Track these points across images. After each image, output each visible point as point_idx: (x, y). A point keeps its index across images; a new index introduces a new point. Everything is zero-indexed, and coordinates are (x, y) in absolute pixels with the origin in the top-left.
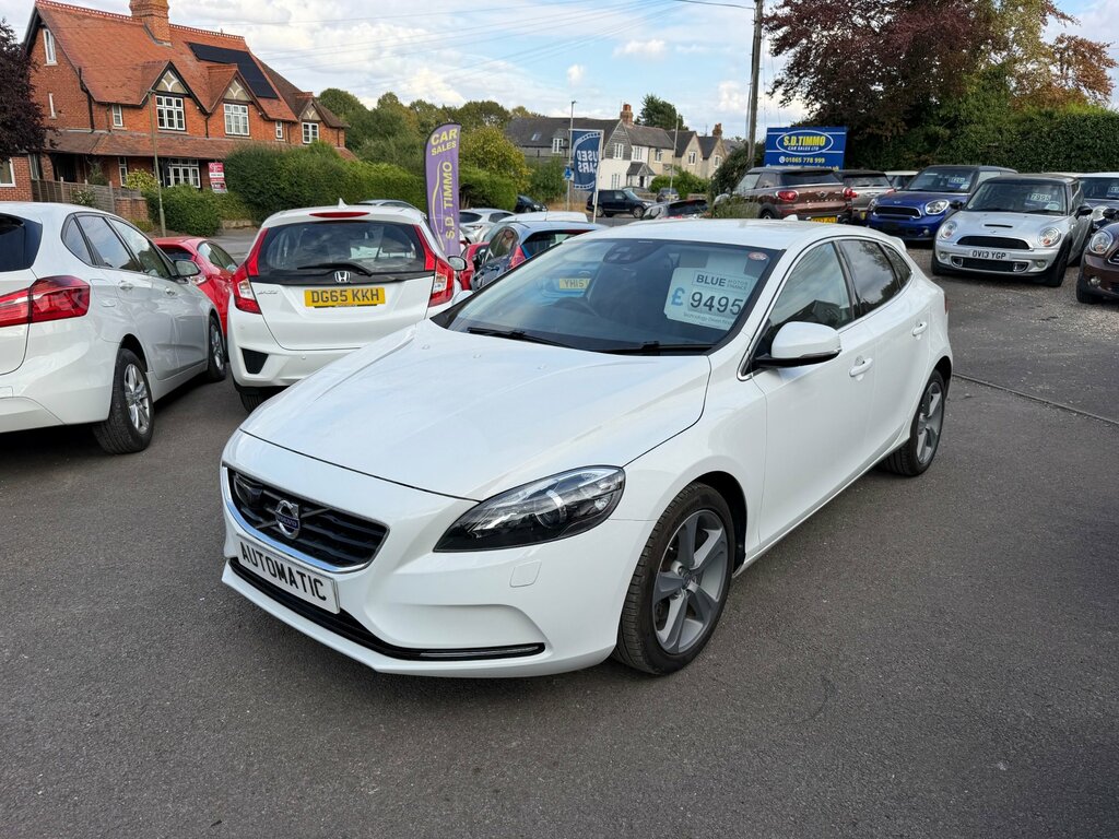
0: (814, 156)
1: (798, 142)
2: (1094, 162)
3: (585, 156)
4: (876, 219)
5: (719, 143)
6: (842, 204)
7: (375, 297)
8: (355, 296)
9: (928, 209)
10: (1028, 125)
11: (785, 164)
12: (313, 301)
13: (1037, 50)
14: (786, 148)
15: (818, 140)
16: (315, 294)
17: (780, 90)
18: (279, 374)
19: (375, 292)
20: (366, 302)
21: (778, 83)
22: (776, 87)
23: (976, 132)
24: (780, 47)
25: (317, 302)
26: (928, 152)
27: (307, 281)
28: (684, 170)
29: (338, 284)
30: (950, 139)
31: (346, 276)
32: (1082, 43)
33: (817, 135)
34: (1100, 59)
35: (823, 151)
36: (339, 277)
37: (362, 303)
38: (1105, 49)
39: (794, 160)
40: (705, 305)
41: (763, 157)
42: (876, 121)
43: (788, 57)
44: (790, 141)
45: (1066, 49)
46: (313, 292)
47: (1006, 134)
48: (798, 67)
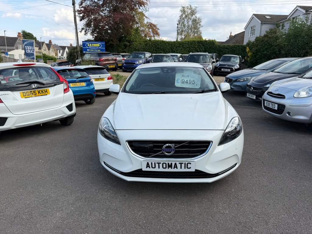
0: (97, 49)
1: (92, 45)
2: (161, 51)
3: (28, 48)
4: (125, 66)
5: (52, 46)
6: (114, 62)
7: (46, 92)
8: (39, 92)
9: (138, 63)
10: (146, 43)
11: (89, 51)
12: (24, 96)
13: (143, 25)
14: (89, 47)
15: (97, 45)
16: (24, 93)
17: (84, 31)
18: (14, 124)
19: (46, 91)
20: (43, 94)
21: (83, 29)
22: (82, 30)
23: (135, 44)
24: (82, 19)
25: (25, 96)
26: (125, 49)
27: (21, 89)
28: (44, 53)
29: (33, 89)
30: (130, 46)
31: (35, 85)
32: (152, 24)
33: (97, 43)
34: (156, 28)
35: (99, 48)
36: (34, 86)
37: (42, 95)
38: (157, 26)
39: (91, 50)
40: (186, 82)
41: (82, 49)
42: (112, 40)
43: (84, 22)
44: (89, 45)
45: (149, 25)
46: (23, 93)
47: (142, 45)
48: (88, 25)
